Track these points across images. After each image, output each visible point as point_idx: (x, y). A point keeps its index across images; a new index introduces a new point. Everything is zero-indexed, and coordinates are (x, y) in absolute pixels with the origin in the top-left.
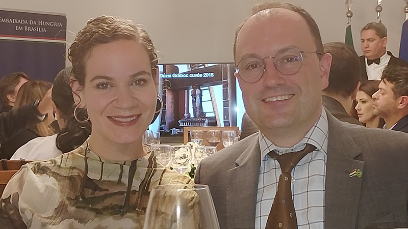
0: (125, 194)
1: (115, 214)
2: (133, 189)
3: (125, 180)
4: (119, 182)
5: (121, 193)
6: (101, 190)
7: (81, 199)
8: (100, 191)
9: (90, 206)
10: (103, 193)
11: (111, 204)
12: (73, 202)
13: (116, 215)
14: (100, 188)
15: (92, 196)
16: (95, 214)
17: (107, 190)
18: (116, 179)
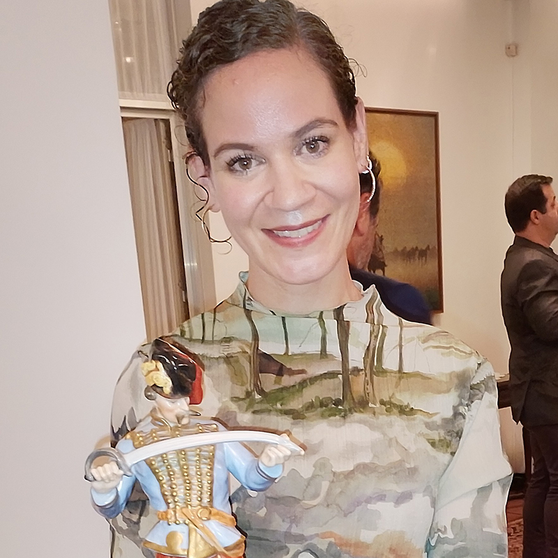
0: (340, 376)
1: (330, 416)
2: (351, 365)
3: (334, 348)
4: (324, 354)
5: (332, 375)
6: (292, 373)
7: (258, 397)
8: (290, 375)
9: (279, 406)
10: (298, 378)
11: (317, 397)
12: (244, 404)
13: (332, 418)
14: (290, 369)
15: (277, 387)
16: (292, 421)
17: (302, 372)
18: (315, 348)
